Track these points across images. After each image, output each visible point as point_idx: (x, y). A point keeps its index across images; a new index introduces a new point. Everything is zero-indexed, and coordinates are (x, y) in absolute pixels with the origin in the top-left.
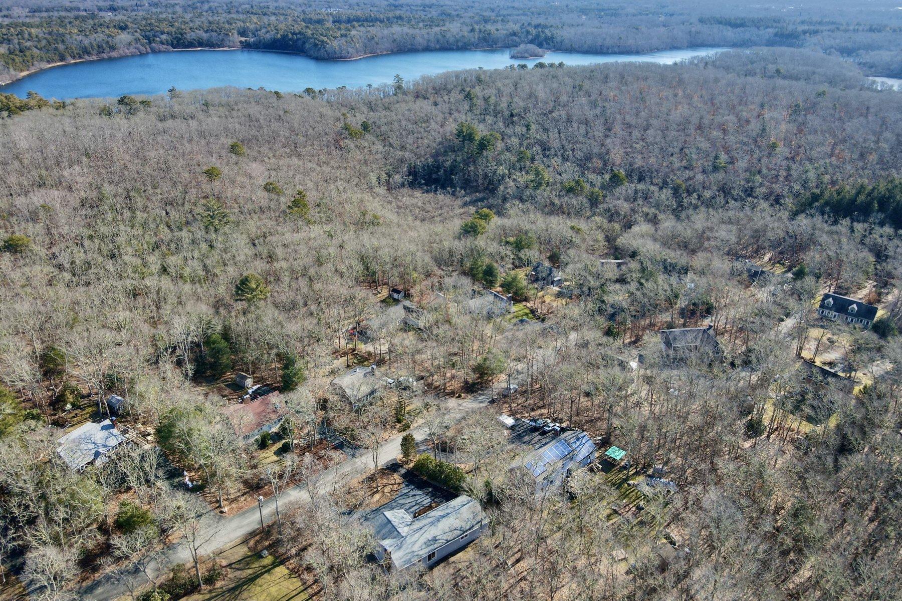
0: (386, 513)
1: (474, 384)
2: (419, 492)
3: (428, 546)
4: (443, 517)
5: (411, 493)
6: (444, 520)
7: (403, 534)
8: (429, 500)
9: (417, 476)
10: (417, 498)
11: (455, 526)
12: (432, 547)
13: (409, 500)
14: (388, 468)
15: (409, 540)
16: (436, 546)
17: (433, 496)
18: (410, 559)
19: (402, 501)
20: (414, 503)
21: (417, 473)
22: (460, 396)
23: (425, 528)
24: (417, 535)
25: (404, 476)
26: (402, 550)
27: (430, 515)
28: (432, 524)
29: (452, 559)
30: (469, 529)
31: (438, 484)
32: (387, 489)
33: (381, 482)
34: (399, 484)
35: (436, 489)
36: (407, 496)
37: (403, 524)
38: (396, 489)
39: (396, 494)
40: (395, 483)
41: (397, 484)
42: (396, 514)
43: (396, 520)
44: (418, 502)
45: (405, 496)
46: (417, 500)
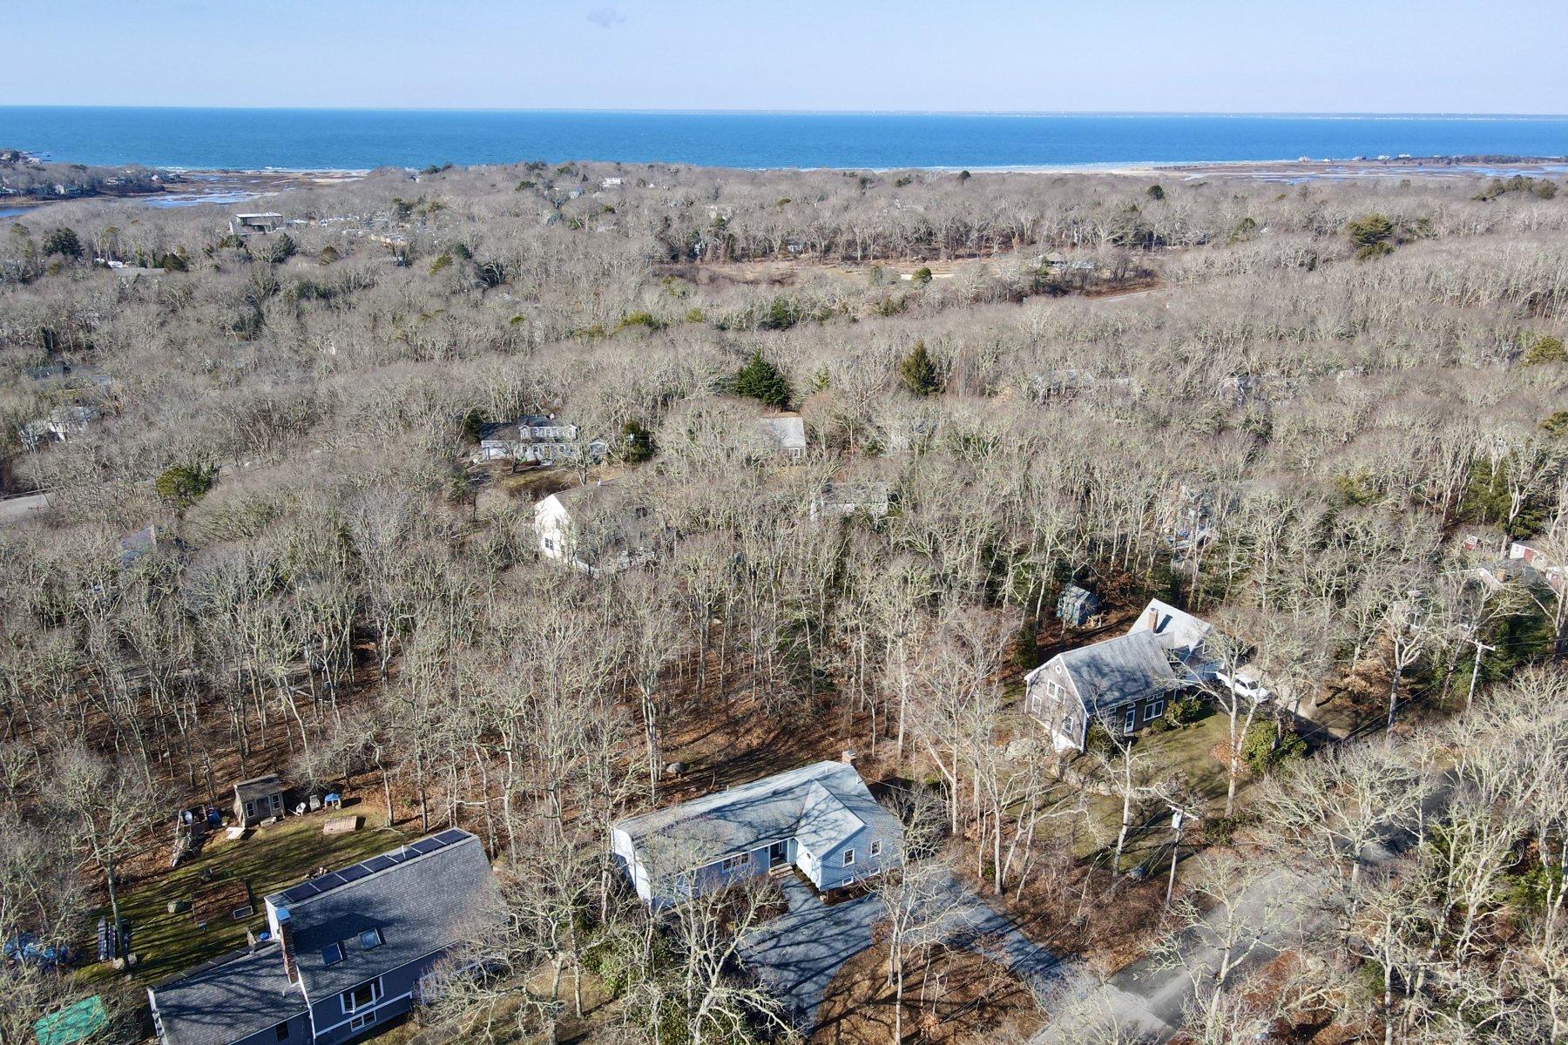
20: (785, 940)
36: (803, 970)
37: (816, 813)
38: (837, 998)
39: (834, 978)
40: (840, 1024)
41: (833, 1021)
42: (833, 834)
43: (832, 816)
44: (774, 942)
45: (810, 969)
46: (775, 947)
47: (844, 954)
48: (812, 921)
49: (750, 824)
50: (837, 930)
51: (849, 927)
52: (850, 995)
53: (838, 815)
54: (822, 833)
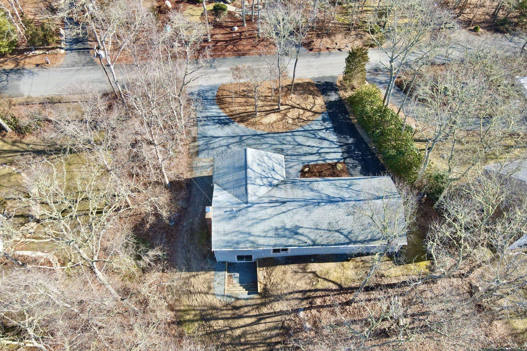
0: (250, 151)
1: (505, 21)
2: (333, 137)
3: (278, 236)
4: (331, 201)
5: (321, 134)
6: (329, 207)
7: (251, 199)
8: (339, 156)
9: (347, 113)
10: (326, 144)
11: (341, 225)
12: (283, 241)
13: (311, 142)
14: (317, 86)
15: (253, 213)
16: (291, 241)
17: (348, 152)
18: (238, 243)
19: (300, 139)
20: (315, 150)
21: (349, 109)
22: (475, 30)
23: (289, 206)
24: (270, 211)
25: (329, 105)
26: (234, 221)
27: (315, 185)
28: (307, 203)
29: (314, 267)
30: (362, 242)
31: (366, 138)
32: (293, 113)
33: (294, 98)
34: (315, 113)
35: (360, 143)
36: (314, 134)
37: (265, 181)
38: (305, 119)
39: (301, 126)
40: (311, 109)
41: (313, 112)
42: (266, 159)
43: (258, 170)
44: (321, 151)
45: (310, 133)
46: (322, 148)
47: (290, 134)
48: (294, 155)
49: (312, 190)
50: (284, 147)
51: (277, 147)
52: (299, 115)
53: (255, 167)
54: (271, 166)
